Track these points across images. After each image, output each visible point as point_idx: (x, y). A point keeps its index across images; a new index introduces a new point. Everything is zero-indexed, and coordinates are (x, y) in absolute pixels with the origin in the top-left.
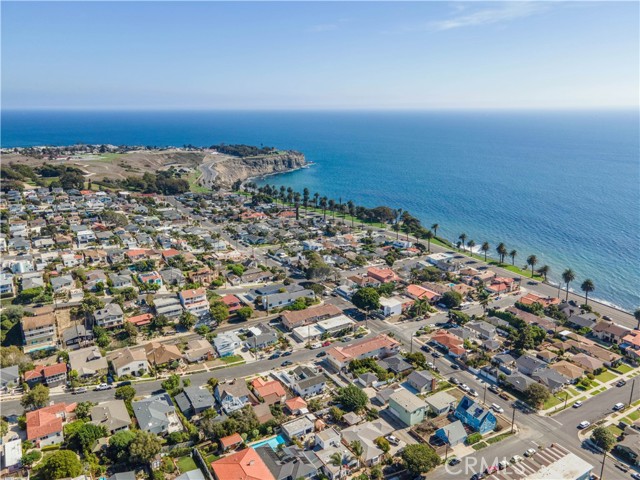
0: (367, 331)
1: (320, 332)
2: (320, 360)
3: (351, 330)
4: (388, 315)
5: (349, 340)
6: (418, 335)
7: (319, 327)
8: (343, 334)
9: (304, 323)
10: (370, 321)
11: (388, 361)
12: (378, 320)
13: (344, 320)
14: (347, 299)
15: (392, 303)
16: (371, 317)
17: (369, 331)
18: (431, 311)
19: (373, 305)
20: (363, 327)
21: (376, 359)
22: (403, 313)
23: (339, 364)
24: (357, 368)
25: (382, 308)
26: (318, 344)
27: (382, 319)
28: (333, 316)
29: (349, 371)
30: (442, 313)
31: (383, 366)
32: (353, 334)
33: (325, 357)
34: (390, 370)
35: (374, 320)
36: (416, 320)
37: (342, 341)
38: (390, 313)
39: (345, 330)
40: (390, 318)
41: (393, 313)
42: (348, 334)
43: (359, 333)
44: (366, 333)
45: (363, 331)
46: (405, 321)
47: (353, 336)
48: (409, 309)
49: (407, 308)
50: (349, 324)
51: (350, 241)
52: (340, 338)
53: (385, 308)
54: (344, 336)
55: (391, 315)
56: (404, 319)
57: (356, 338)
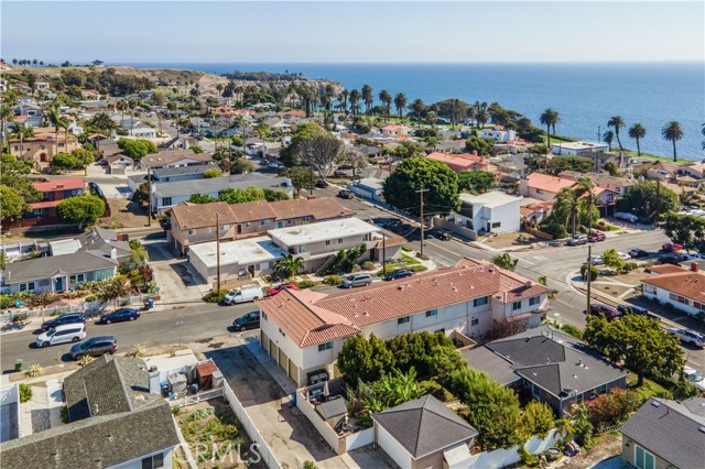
0: (424, 263)
1: (269, 256)
2: (238, 340)
3: (374, 255)
4: (484, 231)
5: (364, 283)
7: (273, 245)
8: (347, 268)
9: (231, 231)
10: (433, 242)
11: (510, 351)
12: (455, 243)
13: (354, 227)
15: (493, 202)
16: (437, 234)
17: (430, 265)
18: (601, 227)
19: (441, 203)
20: (412, 254)
21: (457, 342)
22: (524, 227)
23: (300, 356)
24: (373, 376)
25: (467, 210)
26: (252, 290)
27: (467, 239)
28: (325, 220)
29: (338, 390)
31: (490, 370)
32: (378, 267)
33: (254, 333)
34: (524, 392)
35: (444, 242)
36: (569, 244)
37: (343, 287)
38: (489, 224)
39: (353, 256)
40: (491, 237)
41: (498, 225)
42: (363, 269)
43: (397, 268)
44: (422, 269)
45: (409, 263)
46: (534, 245)
47: (379, 275)
48: (539, 219)
49: (534, 218)
50: (368, 236)
51: (394, 134)
52: (334, 277)
53: (475, 212)
54: (350, 272)
55: (492, 230)
56: (532, 241)
57: (387, 280)
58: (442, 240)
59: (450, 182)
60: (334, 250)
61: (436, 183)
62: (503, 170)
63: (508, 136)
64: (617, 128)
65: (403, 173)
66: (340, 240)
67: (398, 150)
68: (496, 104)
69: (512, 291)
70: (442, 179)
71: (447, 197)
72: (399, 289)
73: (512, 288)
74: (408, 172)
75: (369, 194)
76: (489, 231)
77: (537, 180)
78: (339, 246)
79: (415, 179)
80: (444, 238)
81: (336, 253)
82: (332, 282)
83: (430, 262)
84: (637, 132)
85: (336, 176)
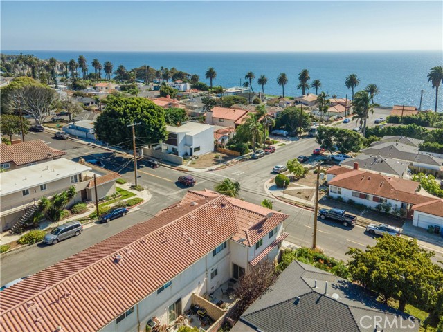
0: (139, 195)
3: (85, 197)
4: (188, 155)
5: (74, 231)
6: (280, 184)
8: (53, 216)
10: (145, 171)
14: (87, 138)
16: (148, 163)
17: (145, 196)
18: (269, 142)
19: (150, 134)
20: (126, 187)
22: (217, 148)
25: (173, 139)
27: (175, 164)
30: (287, 143)
32: (91, 209)
35: (155, 170)
36: (253, 158)
37: (44, 244)
38: (191, 149)
39: (59, 203)
40: (194, 159)
41: (198, 149)
42: (73, 213)
43: (112, 205)
44: (138, 201)
45: (125, 196)
46: (229, 162)
47: (92, 218)
48: (227, 141)
49: (223, 140)
50: (77, 178)
51: (104, 89)
52: (33, 233)
53: (180, 140)
54: (58, 220)
55: (194, 154)
56: (225, 159)
57: (101, 222)
58: (153, 167)
59: (159, 116)
60: (34, 200)
61: (147, 117)
62: (189, 108)
63: (185, 87)
64: (250, 79)
65: (113, 110)
66: (43, 187)
67: (108, 98)
68: (173, 69)
69: (254, 228)
70: (152, 114)
71: (157, 130)
72: (116, 261)
73: (252, 224)
74: (118, 109)
75: (83, 134)
76: (191, 155)
77: (217, 112)
78: (41, 194)
79: (125, 115)
80: (154, 166)
81: (37, 203)
82: (30, 240)
83: (145, 192)
84: (262, 81)
85: (54, 121)
